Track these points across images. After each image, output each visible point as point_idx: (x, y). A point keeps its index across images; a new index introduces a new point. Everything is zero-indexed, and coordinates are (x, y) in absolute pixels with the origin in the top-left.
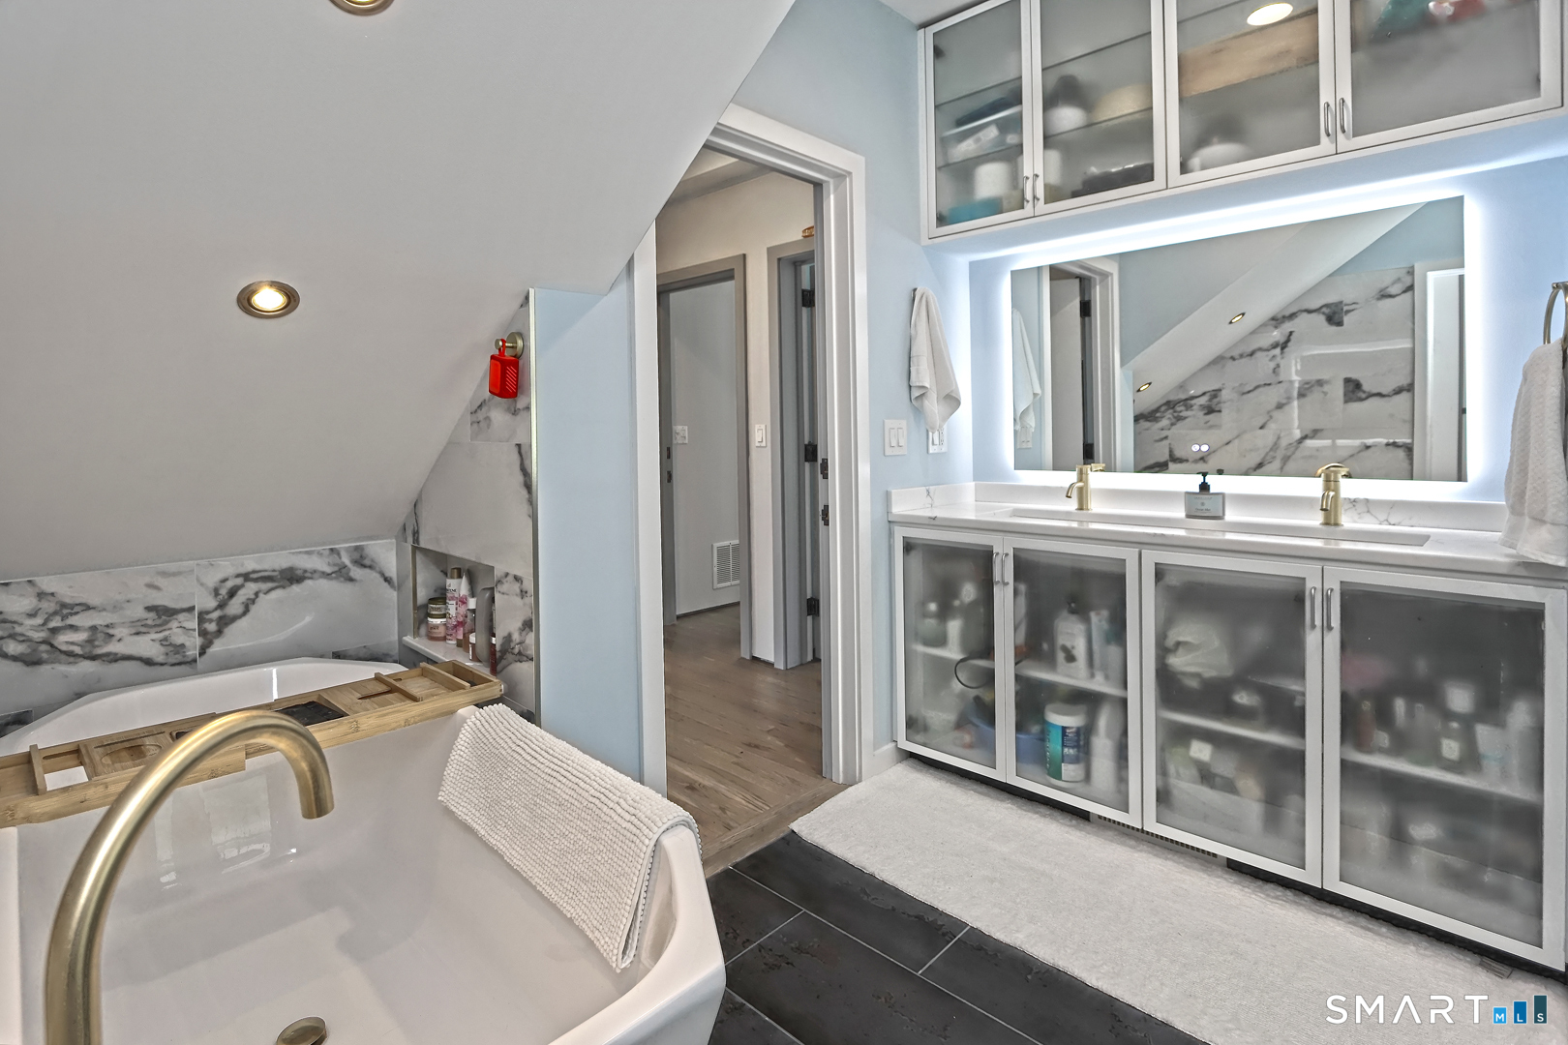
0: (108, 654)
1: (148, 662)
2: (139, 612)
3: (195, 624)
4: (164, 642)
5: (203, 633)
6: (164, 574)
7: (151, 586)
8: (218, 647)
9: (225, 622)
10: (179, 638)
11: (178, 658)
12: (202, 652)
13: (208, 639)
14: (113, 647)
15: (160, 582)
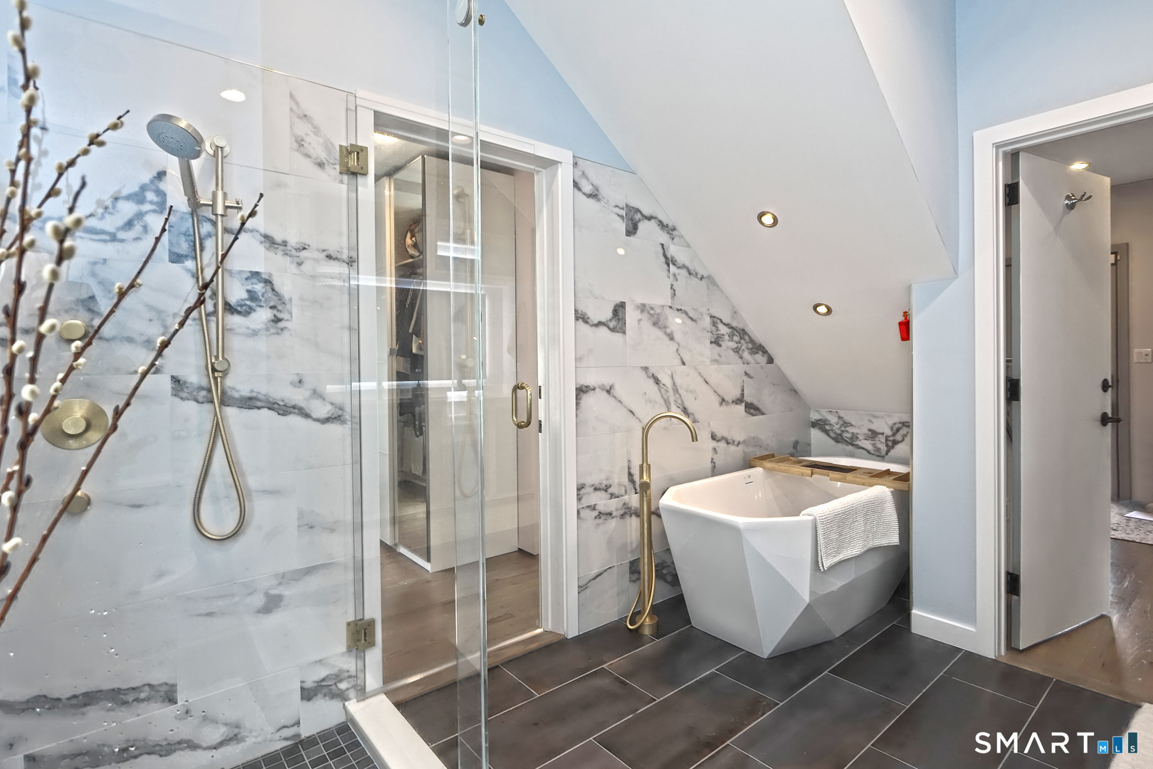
0: (857, 445)
1: (868, 452)
2: (866, 431)
3: (884, 441)
4: (874, 445)
5: (887, 445)
6: (874, 417)
7: (870, 421)
8: (892, 452)
9: (895, 443)
10: (879, 445)
11: (878, 454)
12: (887, 454)
13: (889, 448)
14: (858, 443)
15: (873, 419)
